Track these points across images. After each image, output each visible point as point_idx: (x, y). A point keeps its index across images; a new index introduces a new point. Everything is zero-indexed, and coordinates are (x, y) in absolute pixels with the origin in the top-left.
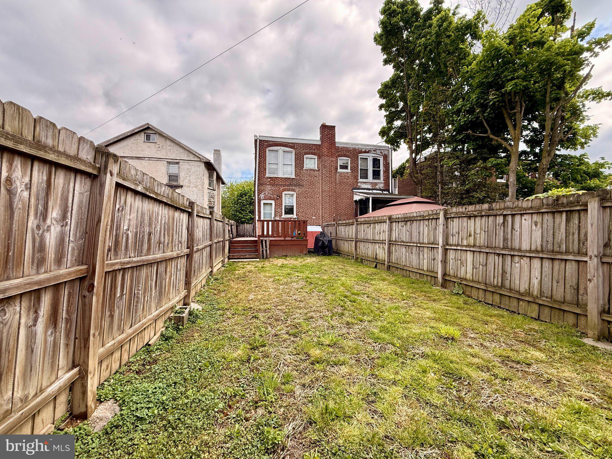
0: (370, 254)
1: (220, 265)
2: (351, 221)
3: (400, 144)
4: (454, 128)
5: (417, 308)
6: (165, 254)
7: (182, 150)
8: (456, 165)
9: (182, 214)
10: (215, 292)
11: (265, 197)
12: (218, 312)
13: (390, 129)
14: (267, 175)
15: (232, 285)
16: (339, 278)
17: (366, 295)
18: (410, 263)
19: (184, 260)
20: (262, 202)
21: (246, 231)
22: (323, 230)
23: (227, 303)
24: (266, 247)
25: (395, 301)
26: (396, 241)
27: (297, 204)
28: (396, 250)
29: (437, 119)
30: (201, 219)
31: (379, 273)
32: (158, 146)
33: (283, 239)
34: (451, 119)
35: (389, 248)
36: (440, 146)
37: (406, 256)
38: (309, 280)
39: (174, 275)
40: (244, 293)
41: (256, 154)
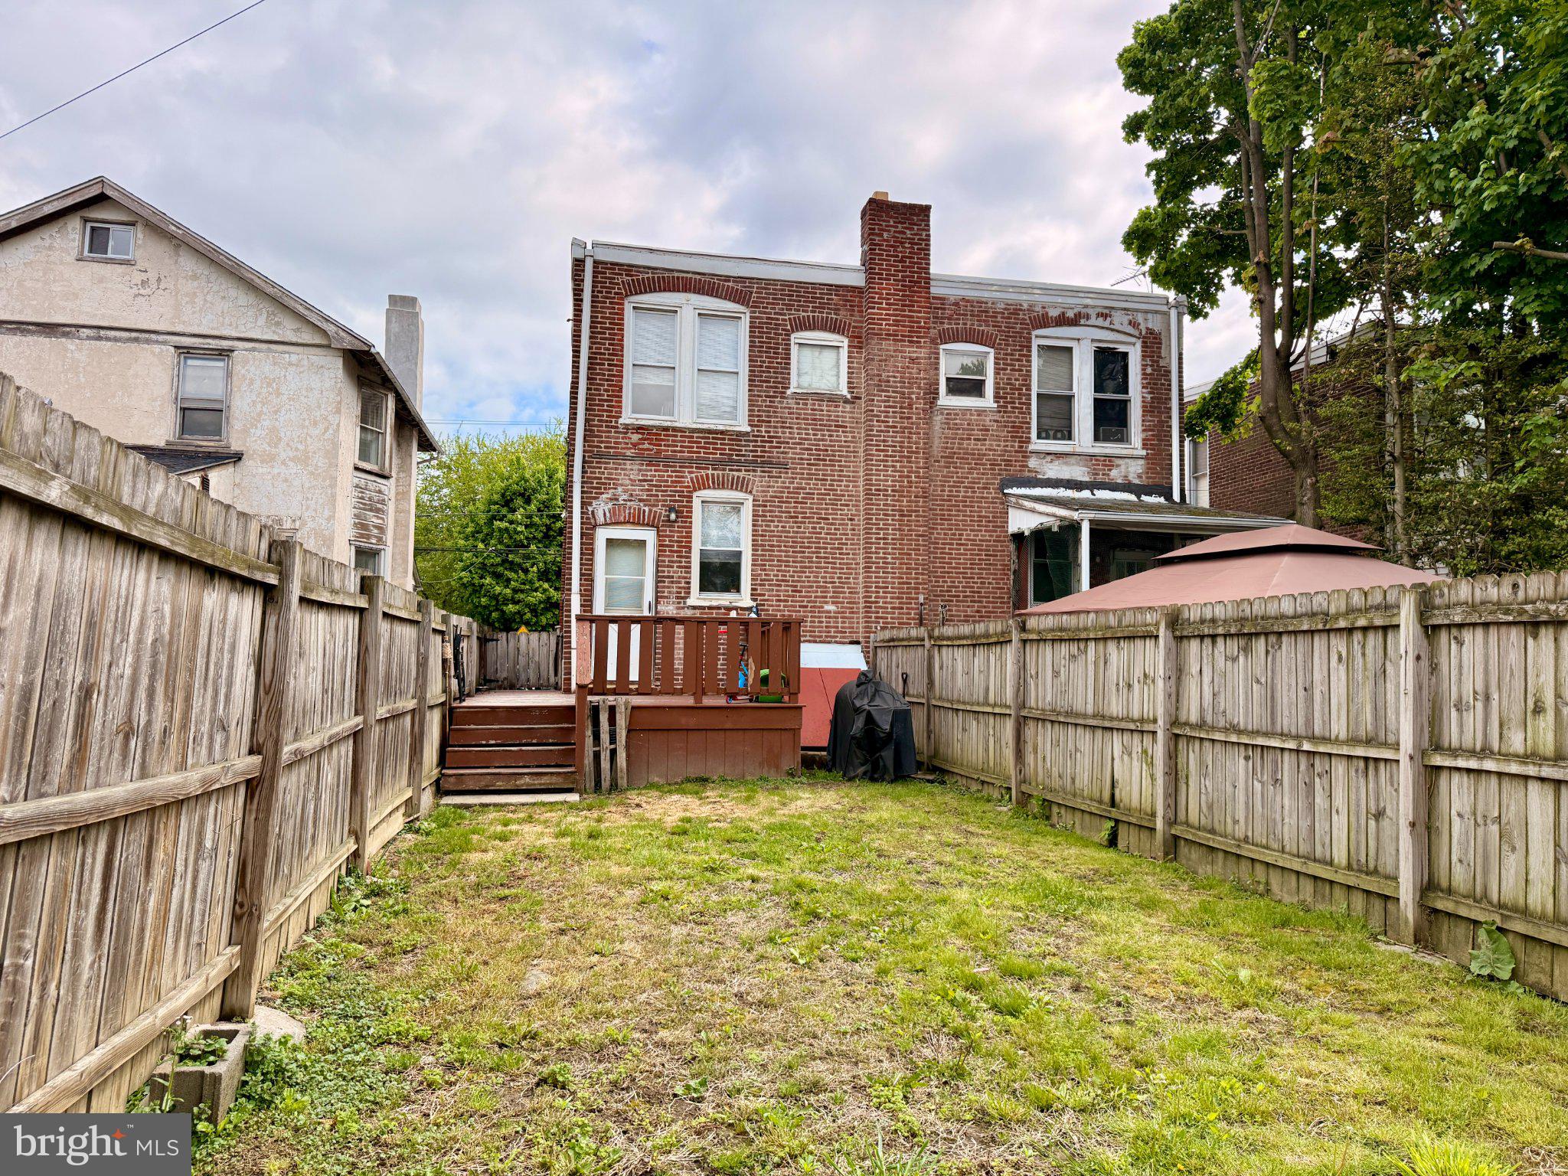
0: (1083, 781)
1: (398, 822)
2: (994, 627)
3: (1220, 287)
4: (1453, 224)
5: (1307, 1047)
6: (148, 783)
7: (244, 298)
8: (1466, 385)
9: (234, 599)
10: (371, 955)
11: (613, 512)
12: (381, 1055)
13: (1173, 222)
14: (627, 417)
15: (451, 920)
16: (943, 892)
17: (1067, 981)
18: (1271, 831)
19: (233, 807)
20: (602, 535)
21: (522, 660)
22: (872, 662)
23: (423, 1012)
24: (613, 740)
25: (1200, 1010)
26: (1201, 725)
27: (755, 546)
28: (1202, 763)
29: (1379, 184)
30: (322, 617)
31: (1127, 873)
32: (138, 277)
33: (688, 701)
34: (1439, 185)
35: (1172, 756)
36: (1393, 299)
37: (1250, 794)
38: (803, 898)
39: (183, 876)
40: (502, 960)
41: (577, 320)
